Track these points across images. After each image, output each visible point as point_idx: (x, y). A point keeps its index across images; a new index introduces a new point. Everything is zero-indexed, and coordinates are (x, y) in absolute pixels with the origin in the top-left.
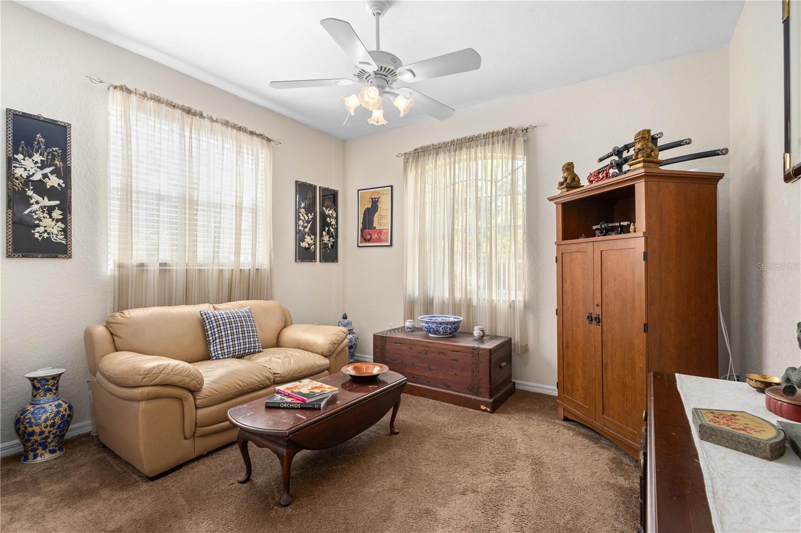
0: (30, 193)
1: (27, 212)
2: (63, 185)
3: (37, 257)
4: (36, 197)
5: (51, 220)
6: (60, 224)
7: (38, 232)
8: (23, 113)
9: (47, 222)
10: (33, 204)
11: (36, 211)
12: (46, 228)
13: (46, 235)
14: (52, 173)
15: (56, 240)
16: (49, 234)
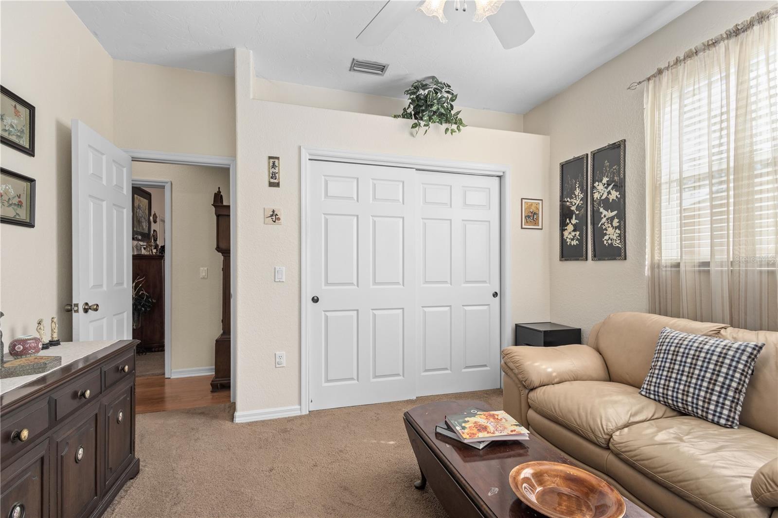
0: (601, 210)
1: (599, 226)
2: (619, 196)
3: (605, 260)
4: (604, 212)
5: (612, 228)
6: (618, 231)
7: (606, 240)
8: (598, 150)
9: (610, 231)
10: (603, 218)
11: (605, 223)
12: (610, 236)
13: (610, 242)
14: (612, 189)
15: (615, 244)
16: (611, 240)
